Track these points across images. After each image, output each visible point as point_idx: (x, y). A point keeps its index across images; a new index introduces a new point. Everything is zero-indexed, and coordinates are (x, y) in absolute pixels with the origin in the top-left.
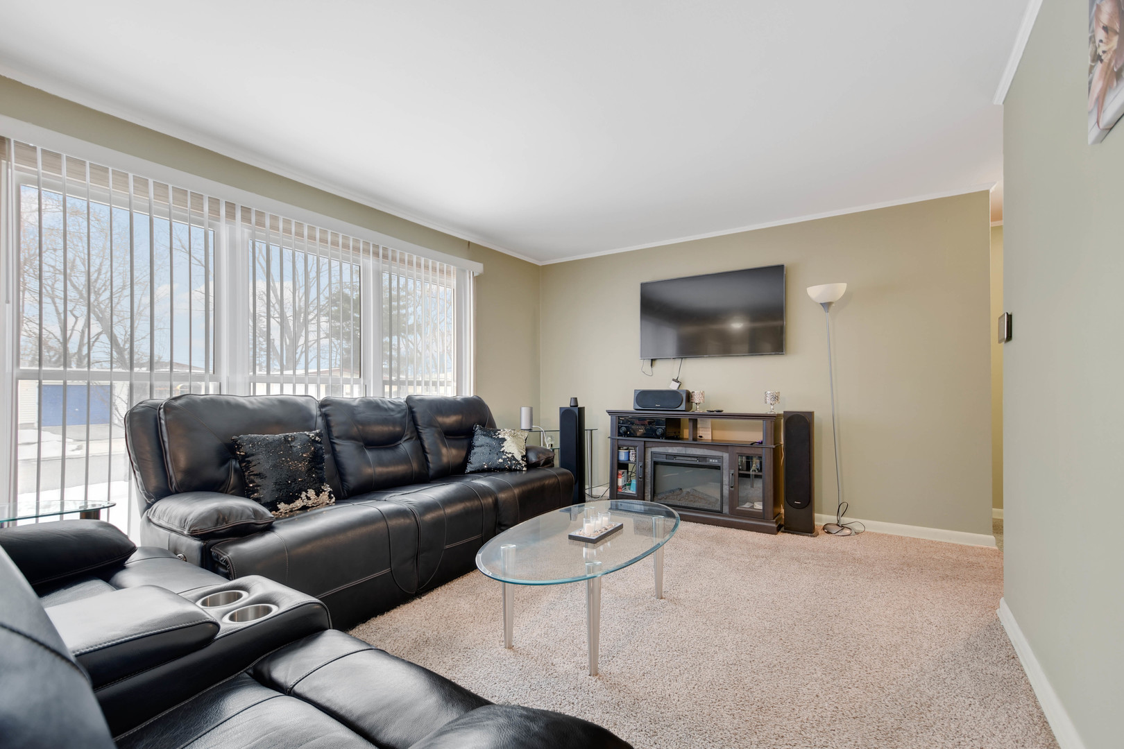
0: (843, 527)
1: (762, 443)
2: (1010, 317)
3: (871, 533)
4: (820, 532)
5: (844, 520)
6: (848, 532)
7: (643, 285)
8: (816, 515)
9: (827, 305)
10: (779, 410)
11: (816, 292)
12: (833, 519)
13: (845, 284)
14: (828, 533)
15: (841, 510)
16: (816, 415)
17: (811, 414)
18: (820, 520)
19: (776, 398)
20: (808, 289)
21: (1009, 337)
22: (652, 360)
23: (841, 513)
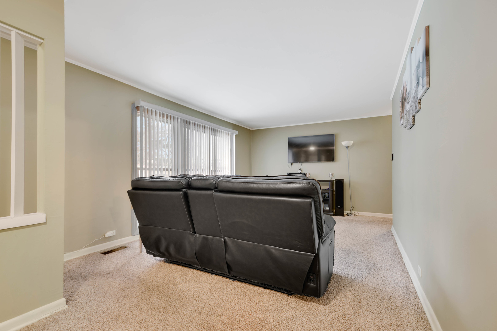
0: (352, 214)
1: (329, 189)
2: (393, 155)
3: (360, 216)
4: (346, 215)
5: (353, 212)
6: (354, 215)
7: (289, 138)
8: (345, 211)
9: (347, 147)
10: (334, 179)
11: (344, 143)
12: (349, 212)
13: (353, 141)
14: (348, 215)
15: (352, 209)
16: (344, 180)
17: (343, 180)
18: (346, 212)
19: (332, 175)
20: (342, 142)
21: (393, 159)
22: (292, 163)
23: (351, 210)
